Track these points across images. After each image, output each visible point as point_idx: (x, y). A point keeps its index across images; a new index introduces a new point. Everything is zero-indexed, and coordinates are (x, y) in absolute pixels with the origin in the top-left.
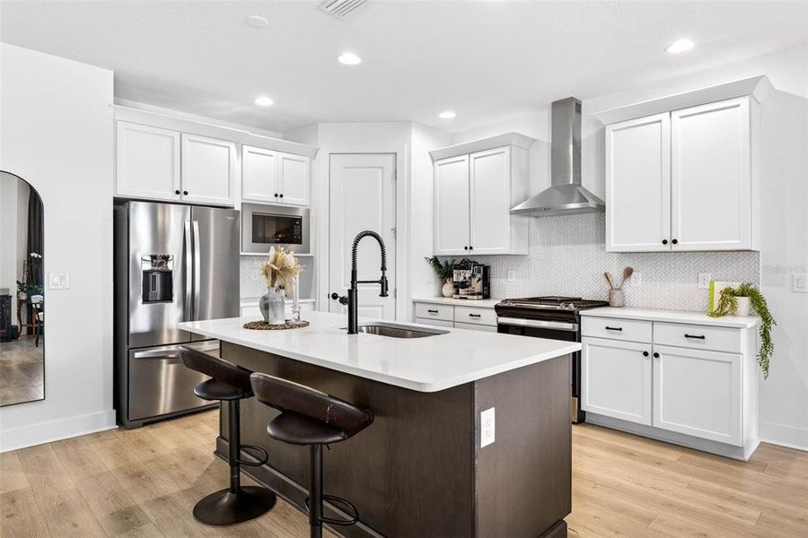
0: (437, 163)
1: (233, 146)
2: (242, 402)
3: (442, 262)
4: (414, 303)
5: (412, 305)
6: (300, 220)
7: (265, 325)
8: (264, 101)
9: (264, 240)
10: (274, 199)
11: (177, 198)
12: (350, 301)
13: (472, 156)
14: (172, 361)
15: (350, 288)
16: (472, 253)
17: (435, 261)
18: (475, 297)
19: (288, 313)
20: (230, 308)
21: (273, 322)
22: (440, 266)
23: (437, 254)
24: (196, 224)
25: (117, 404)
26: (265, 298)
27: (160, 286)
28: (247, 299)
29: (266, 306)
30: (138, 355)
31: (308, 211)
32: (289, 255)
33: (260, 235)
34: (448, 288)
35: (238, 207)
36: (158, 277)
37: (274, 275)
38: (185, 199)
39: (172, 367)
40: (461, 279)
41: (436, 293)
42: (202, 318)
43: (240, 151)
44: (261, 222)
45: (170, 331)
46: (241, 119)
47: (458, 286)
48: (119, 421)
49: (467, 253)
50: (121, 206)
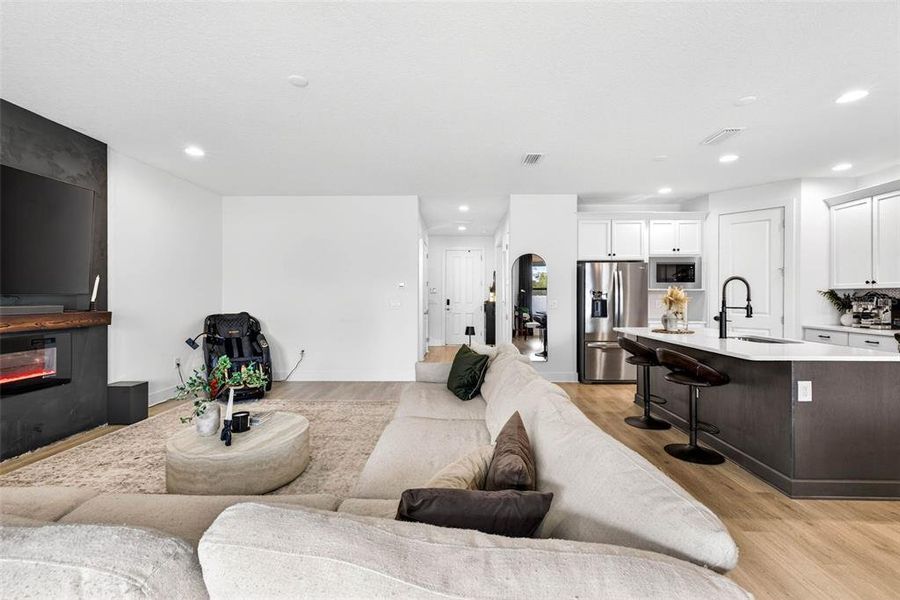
0: (832, 209)
1: (643, 222)
2: (651, 368)
3: (840, 295)
4: (804, 329)
5: (801, 330)
6: (693, 266)
7: (665, 331)
8: (665, 191)
9: (666, 280)
10: (673, 252)
11: (609, 258)
12: (721, 319)
13: (875, 199)
14: (604, 350)
15: (721, 310)
16: (875, 286)
17: (832, 294)
18: (880, 327)
19: (680, 326)
20: (641, 321)
21: (670, 329)
22: (839, 299)
23: (832, 288)
24: (620, 273)
25: (579, 370)
26: (665, 316)
27: (601, 308)
28: (653, 319)
29: (665, 321)
30: (589, 345)
31: (700, 258)
32: (681, 291)
33: (663, 276)
34: (847, 318)
35: (646, 261)
36: (599, 303)
37: (671, 302)
38: (614, 258)
39: (604, 354)
40: (861, 310)
41: (835, 322)
42: (624, 326)
43: (648, 224)
44: (663, 269)
45: (603, 334)
46: (648, 201)
47: (858, 317)
48: (580, 379)
49: (870, 286)
50: (581, 265)
